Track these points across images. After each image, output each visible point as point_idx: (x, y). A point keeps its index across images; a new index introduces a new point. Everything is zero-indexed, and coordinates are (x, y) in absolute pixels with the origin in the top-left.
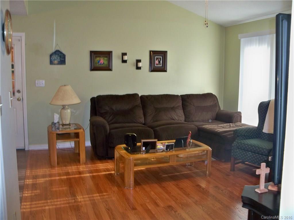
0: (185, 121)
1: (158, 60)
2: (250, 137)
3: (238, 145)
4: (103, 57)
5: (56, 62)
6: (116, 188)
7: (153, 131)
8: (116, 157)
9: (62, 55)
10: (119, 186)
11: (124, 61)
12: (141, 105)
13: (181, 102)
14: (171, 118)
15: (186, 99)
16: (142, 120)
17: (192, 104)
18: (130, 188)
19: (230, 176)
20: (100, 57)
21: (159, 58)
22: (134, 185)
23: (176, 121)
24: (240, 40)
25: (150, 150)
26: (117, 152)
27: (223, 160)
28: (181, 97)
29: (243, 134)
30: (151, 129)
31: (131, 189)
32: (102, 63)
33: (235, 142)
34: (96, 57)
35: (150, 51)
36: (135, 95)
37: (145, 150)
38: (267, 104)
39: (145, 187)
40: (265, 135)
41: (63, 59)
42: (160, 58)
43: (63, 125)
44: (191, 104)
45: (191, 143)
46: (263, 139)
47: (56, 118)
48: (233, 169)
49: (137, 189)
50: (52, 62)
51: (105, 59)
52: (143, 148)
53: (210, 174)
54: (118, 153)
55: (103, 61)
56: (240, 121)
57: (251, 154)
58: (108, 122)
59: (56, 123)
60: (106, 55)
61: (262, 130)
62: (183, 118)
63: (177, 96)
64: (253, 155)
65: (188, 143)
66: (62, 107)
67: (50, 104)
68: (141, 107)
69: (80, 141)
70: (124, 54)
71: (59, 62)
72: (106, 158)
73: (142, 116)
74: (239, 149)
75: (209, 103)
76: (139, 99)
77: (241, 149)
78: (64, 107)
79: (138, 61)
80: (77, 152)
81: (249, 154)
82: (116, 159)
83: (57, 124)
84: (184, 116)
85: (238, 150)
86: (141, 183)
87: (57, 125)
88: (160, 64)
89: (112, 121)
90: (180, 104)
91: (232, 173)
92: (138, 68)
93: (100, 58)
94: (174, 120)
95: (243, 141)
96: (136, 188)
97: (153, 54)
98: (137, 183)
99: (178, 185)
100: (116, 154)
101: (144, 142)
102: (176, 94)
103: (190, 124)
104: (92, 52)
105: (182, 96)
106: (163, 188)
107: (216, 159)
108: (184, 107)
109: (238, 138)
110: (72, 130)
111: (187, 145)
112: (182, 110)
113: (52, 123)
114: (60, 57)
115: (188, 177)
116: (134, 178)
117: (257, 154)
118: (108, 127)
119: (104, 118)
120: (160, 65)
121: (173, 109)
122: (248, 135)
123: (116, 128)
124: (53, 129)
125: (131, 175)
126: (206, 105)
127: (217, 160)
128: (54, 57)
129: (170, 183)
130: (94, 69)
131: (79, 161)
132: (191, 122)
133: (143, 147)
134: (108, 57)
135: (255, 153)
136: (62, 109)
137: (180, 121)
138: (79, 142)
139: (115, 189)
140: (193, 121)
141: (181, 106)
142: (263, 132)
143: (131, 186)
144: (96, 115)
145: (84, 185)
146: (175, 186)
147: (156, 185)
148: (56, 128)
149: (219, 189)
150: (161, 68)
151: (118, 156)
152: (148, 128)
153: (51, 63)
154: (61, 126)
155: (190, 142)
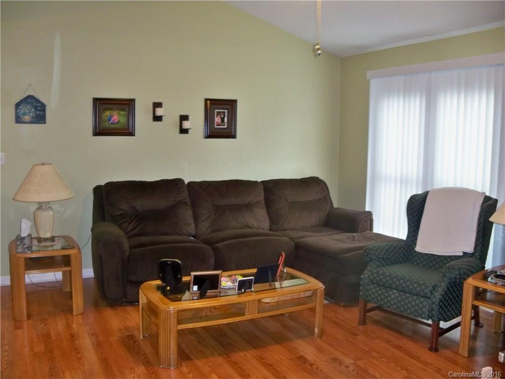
0: (270, 230)
1: (221, 117)
2: (393, 262)
3: (372, 277)
4: (117, 109)
5: (27, 118)
6: (143, 367)
7: (211, 250)
8: (142, 304)
9: (40, 105)
10: (148, 363)
11: (158, 119)
12: (188, 200)
13: (263, 195)
14: (246, 224)
15: (272, 188)
16: (192, 229)
17: (283, 197)
18: (170, 366)
19: (358, 335)
20: (111, 109)
21: (222, 114)
22: (178, 359)
23: (255, 231)
24: (369, 80)
25: (208, 291)
26: (143, 295)
27: (342, 304)
28: (264, 185)
29: (381, 256)
30: (208, 247)
31: (172, 368)
32: (116, 121)
33: (365, 272)
34: (105, 109)
35: (206, 100)
36: (178, 182)
37: (199, 292)
38: (422, 200)
39: (199, 363)
40: (420, 256)
41: (41, 113)
42: (224, 112)
43: (40, 240)
44: (280, 198)
45: (285, 275)
46: (415, 263)
47: (26, 229)
48: (363, 322)
49: (185, 369)
50: (19, 117)
51: (122, 113)
52: (194, 287)
53: (322, 333)
54: (146, 298)
55: (117, 117)
56: (371, 228)
57: (397, 295)
58: (126, 233)
59: (24, 238)
60: (124, 107)
61: (414, 246)
62: (265, 224)
63: (256, 182)
64: (400, 296)
65: (278, 275)
66: (38, 206)
67: (13, 199)
68: (189, 203)
69: (72, 272)
70: (157, 105)
71: (33, 118)
72: (122, 303)
73: (191, 221)
74: (373, 283)
75: (312, 195)
76: (185, 188)
77: (379, 285)
78: (41, 206)
79: (184, 118)
80: (68, 289)
81: (394, 294)
82: (143, 309)
83: (26, 239)
84: (268, 221)
85: (372, 287)
86: (192, 357)
87: (27, 242)
88: (224, 123)
89: (135, 231)
90: (261, 197)
91: (361, 328)
92: (184, 131)
93: (112, 112)
94: (251, 228)
95: (383, 270)
96: (182, 365)
97: (212, 105)
98: (184, 356)
99: (262, 359)
100: (142, 299)
101: (195, 277)
102: (253, 179)
103: (281, 236)
104: (96, 100)
105: (264, 183)
106: (235, 364)
107: (329, 301)
108: (269, 204)
109: (371, 263)
110: (56, 249)
111: (276, 279)
112: (265, 210)
113: (17, 238)
114: (36, 107)
115: (280, 339)
116: (178, 344)
117: (408, 295)
118: (126, 245)
119: (120, 226)
120: (223, 126)
121: (248, 207)
122: (389, 257)
123: (142, 245)
124: (20, 249)
125: (171, 341)
126: (308, 199)
127: (331, 302)
128: (24, 109)
129: (245, 352)
130: (99, 132)
131: (70, 310)
132: (281, 230)
133: (194, 285)
134: (127, 110)
135: (404, 292)
136: (38, 209)
137: (261, 231)
138: (70, 272)
139: (141, 369)
140: (285, 230)
141: (263, 202)
142: (415, 251)
143: (172, 362)
144: (104, 220)
145: (80, 363)
146: (257, 359)
147: (220, 360)
148: (25, 246)
149: (342, 364)
150: (225, 131)
151: (146, 302)
152: (203, 245)
153: (18, 120)
154: (35, 242)
155: (282, 272)
